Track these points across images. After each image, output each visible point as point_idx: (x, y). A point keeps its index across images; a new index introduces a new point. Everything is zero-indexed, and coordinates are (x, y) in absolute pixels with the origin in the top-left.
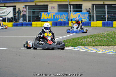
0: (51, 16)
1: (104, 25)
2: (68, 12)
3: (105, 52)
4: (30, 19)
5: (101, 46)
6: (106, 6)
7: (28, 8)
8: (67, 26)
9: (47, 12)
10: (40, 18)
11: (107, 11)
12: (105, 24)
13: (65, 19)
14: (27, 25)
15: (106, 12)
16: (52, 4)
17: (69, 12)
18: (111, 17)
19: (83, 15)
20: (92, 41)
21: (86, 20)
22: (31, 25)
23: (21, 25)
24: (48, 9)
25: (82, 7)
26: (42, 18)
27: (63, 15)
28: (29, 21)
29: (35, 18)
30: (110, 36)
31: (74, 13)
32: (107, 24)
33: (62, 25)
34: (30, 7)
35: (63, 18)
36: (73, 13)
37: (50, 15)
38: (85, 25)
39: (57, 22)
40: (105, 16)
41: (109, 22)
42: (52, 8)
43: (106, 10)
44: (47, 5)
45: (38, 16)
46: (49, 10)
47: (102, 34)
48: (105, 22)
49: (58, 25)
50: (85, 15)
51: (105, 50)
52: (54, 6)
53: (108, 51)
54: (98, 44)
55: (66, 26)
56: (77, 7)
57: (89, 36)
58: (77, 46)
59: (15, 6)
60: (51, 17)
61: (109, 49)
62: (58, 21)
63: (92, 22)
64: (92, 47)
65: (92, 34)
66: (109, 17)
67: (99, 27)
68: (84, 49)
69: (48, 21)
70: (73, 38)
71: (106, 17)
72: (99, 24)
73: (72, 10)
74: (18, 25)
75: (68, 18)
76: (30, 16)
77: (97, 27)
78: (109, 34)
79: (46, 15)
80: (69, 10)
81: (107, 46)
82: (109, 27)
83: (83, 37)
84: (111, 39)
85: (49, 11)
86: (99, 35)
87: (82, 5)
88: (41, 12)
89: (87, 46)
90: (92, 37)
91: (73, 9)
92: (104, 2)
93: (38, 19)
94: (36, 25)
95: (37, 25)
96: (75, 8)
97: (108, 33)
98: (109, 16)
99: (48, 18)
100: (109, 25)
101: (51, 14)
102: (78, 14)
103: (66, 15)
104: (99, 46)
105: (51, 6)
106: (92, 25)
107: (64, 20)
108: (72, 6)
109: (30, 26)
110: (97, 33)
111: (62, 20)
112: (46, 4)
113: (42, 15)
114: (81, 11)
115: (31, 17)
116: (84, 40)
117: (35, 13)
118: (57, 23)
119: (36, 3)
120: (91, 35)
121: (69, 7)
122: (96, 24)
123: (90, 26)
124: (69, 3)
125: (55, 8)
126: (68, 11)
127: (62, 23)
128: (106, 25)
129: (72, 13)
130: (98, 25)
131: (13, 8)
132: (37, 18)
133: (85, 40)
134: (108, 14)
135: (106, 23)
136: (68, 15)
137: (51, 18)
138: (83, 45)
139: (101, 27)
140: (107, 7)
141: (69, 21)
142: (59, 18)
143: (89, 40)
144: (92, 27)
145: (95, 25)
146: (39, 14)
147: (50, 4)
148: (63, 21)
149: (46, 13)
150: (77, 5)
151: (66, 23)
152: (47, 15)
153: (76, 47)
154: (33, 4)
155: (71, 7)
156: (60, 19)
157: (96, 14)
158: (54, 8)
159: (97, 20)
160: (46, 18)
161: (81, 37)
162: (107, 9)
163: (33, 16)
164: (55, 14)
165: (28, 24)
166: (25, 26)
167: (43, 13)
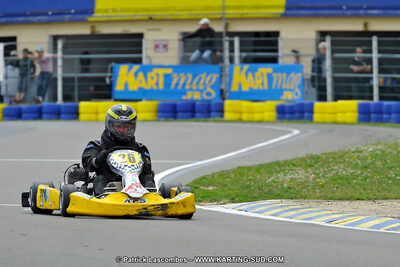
0: (154, 80)
1: (365, 115)
2: (221, 64)
3: (364, 227)
4: (73, 89)
5: (348, 199)
6: (375, 40)
7: (65, 47)
8: (218, 118)
9: (138, 61)
10: (110, 87)
11: (380, 61)
12: (369, 113)
13: (209, 90)
14: (57, 114)
15: (375, 63)
16: (159, 30)
17: (227, 61)
18: (394, 85)
19: (285, 75)
20: (315, 179)
21: (297, 94)
22: (74, 114)
23: (36, 115)
24: (140, 52)
25: (276, 43)
26: (119, 87)
27: (204, 76)
28: (66, 98)
29: (92, 88)
30: (385, 161)
31: (246, 67)
32: (379, 111)
33: (198, 115)
34: (71, 42)
35: (201, 87)
36: (242, 69)
37: (150, 75)
38: (288, 116)
39: (179, 103)
40: (372, 78)
41: (386, 103)
42: (157, 46)
43: (375, 55)
44: (141, 36)
45: (103, 79)
46: (144, 55)
47: (356, 155)
48: (368, 105)
49: (179, 114)
50: (293, 75)
51: (363, 217)
52: (167, 41)
53: (377, 222)
54: (339, 194)
55: (215, 121)
56: (256, 43)
57: (303, 159)
58: (254, 199)
59: (14, 39)
60: (157, 84)
61: (379, 214)
62: (184, 98)
63: (318, 105)
64: (312, 203)
65: (316, 152)
66: (389, 84)
67: (345, 123)
68: (281, 213)
69: (140, 100)
70: (239, 168)
71: (375, 83)
72: (344, 112)
73: (237, 53)
74: (24, 115)
75: (223, 87)
76: (72, 80)
77: (335, 123)
78: (383, 152)
79: (136, 75)
80: (227, 54)
81: (375, 199)
82: (388, 124)
83: (278, 164)
84: (392, 174)
85: (147, 57)
86: (341, 157)
87: (276, 34)
88: (113, 64)
89: (290, 202)
90: (316, 163)
91: (241, 51)
92: (366, 25)
93: (104, 91)
94: (93, 116)
95: (97, 113)
96: (252, 48)
97: (380, 147)
98: (386, 79)
99: (143, 85)
100: (385, 116)
101: (156, 70)
102: (265, 69)
103: (215, 76)
104: (340, 202)
105: (156, 41)
106: (316, 117)
107: (206, 97)
108: (237, 41)
109: (70, 119)
110: (336, 149)
111: (197, 96)
112: (134, 29)
113: (116, 77)
114: (274, 60)
115: (76, 84)
116: (281, 175)
117: (92, 66)
118: (178, 109)
119: (93, 27)
120: (312, 157)
121: (226, 45)
122: (335, 113)
123: (311, 119)
124: (227, 26)
125: (170, 45)
126: (221, 60)
127: (197, 109)
128: (373, 115)
129: (237, 68)
130: (340, 117)
131: (6, 48)
132: (97, 88)
133: (285, 175)
134: (381, 71)
135: (372, 109)
136: (221, 76)
137: (155, 87)
138: (278, 197)
139: (352, 124)
140: (380, 43)
141: (224, 99)
142: (187, 87)
143: (300, 174)
144: (318, 123)
145: (328, 118)
146: (106, 72)
147: (150, 30)
148: (203, 101)
149: (136, 67)
150: (257, 34)
151: (213, 108)
152: (141, 75)
153: (246, 205)
154: (85, 30)
155: (232, 44)
156: (191, 89)
157: (335, 70)
158: (165, 46)
159: (337, 98)
160: (133, 86)
161: (271, 163)
162: (379, 52)
163: (81, 79)
164: (169, 71)
165: (62, 110)
166: (51, 119)
167: (123, 69)
